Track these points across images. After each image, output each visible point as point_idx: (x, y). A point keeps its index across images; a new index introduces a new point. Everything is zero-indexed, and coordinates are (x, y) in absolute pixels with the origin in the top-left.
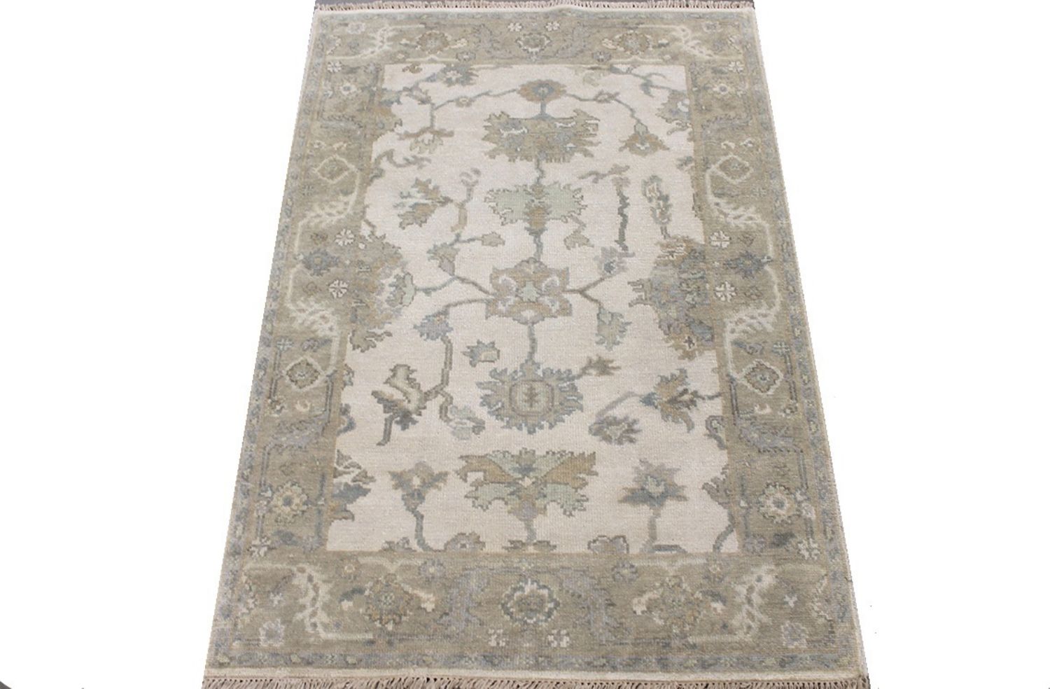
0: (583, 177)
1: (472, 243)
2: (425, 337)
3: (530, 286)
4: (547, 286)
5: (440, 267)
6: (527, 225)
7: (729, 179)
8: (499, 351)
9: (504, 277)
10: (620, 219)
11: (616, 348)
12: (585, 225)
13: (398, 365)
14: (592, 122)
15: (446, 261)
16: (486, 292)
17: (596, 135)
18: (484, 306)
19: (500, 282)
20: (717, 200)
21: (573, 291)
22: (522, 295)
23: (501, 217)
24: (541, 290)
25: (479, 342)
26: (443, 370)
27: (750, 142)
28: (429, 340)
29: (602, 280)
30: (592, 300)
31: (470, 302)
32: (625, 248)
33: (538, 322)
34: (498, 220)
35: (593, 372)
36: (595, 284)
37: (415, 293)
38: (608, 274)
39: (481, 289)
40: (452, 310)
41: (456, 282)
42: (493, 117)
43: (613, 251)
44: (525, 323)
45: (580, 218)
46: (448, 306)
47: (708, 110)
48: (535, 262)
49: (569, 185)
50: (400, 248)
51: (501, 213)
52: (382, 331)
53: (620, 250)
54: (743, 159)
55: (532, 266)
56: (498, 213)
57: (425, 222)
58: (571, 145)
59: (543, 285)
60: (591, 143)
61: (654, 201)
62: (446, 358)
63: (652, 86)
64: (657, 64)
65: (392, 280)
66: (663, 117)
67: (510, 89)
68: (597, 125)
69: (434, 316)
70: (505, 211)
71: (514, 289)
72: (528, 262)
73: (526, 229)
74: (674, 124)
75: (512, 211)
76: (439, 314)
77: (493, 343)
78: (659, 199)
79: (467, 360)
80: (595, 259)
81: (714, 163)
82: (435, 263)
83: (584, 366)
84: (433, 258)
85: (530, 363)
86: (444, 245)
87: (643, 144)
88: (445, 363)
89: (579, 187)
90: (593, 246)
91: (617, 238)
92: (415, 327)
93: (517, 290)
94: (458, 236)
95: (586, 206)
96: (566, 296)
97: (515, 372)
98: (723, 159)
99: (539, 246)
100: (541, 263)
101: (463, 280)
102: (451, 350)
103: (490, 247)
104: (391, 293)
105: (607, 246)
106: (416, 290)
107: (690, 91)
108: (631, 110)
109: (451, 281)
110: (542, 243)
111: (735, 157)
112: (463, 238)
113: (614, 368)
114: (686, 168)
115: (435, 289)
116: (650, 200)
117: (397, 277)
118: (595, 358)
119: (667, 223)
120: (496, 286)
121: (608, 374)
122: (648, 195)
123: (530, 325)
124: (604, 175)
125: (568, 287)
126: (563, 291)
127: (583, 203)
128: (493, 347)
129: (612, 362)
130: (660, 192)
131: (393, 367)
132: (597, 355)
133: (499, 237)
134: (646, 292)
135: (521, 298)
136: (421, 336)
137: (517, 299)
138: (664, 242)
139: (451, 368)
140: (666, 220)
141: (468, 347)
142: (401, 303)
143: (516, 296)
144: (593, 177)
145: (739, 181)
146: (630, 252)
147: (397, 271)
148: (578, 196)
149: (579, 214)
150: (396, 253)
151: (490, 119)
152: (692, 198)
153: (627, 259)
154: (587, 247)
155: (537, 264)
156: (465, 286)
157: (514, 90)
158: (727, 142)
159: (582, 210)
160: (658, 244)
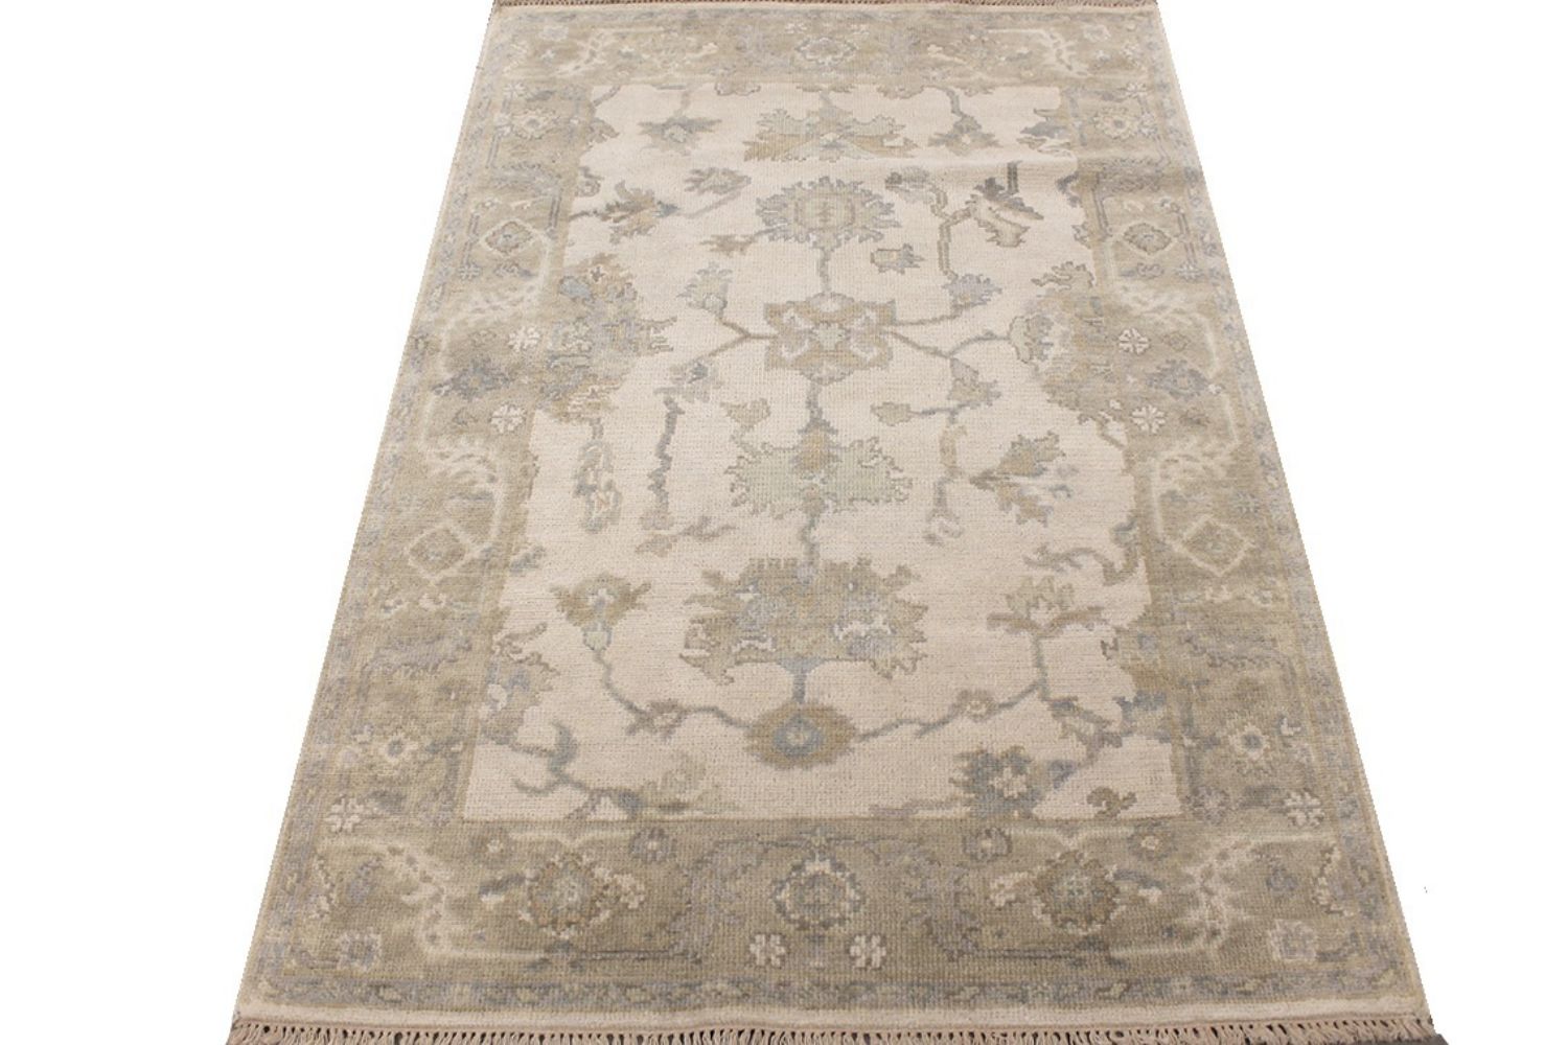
0: (727, 528)
1: (927, 407)
2: (982, 279)
3: (829, 345)
4: (802, 345)
5: (976, 372)
6: (833, 438)
7: (455, 528)
8: (873, 261)
9: (870, 357)
10: (669, 452)
11: (705, 266)
12: (733, 438)
13: (1015, 246)
14: (697, 653)
15: (967, 381)
16: (896, 335)
17: (693, 622)
18: (899, 318)
19: (875, 349)
20: (491, 488)
21: (759, 337)
22: (840, 331)
23: (880, 451)
24: (811, 340)
25: (903, 272)
26: (950, 241)
27: (387, 609)
28: (976, 274)
29: (713, 354)
30: (733, 326)
31: (921, 322)
32: (667, 402)
33: (815, 296)
34: (885, 446)
35: (739, 239)
36: (725, 348)
37: (1009, 334)
38: (702, 363)
39: (905, 340)
40: (947, 310)
41: (946, 350)
42: (908, 664)
43: (689, 399)
44: (833, 295)
45: (740, 451)
46: (953, 317)
47: (446, 689)
48: (820, 380)
49: (755, 512)
50: (1049, 401)
51: (881, 459)
52: (1047, 286)
53: (679, 400)
54: (414, 570)
55: (824, 372)
56: (885, 458)
57: (1013, 444)
58: (746, 597)
59: (806, 346)
60: (702, 599)
61: (602, 485)
62: (947, 255)
63: (551, 754)
64: (525, 824)
65: (1052, 352)
66: (546, 665)
67: (874, 741)
68: (687, 646)
69: (974, 305)
70: (873, 462)
71: (852, 340)
72: (832, 380)
73: (835, 432)
74: (528, 648)
75: (860, 462)
76: (967, 306)
77: (880, 271)
78: (593, 488)
79: (916, 252)
80: (720, 384)
81: (473, 562)
82: (985, 377)
83: (752, 245)
84: (990, 385)
85: (828, 248)
86: (974, 405)
87: (601, 602)
88: (947, 248)
89: (737, 509)
90: (722, 404)
91: (680, 418)
92: (1000, 291)
93: (848, 339)
94: (952, 421)
95: (726, 472)
96: (774, 332)
97: (847, 239)
98: (452, 572)
99: (811, 404)
100: (810, 377)
101: (936, 352)
102: (941, 264)
103: (896, 402)
104: (1047, 334)
105: (698, 404)
106: (1007, 338)
107: (470, 745)
108: (608, 686)
109: (953, 353)
110: (808, 407)
111: (427, 576)
112: (942, 418)
113: (711, 243)
114: (530, 550)
115: (978, 339)
116: (610, 486)
117: (1043, 357)
118: (735, 253)
119: (590, 445)
120: (882, 344)
121: (719, 237)
122: (612, 495)
123: (828, 293)
124: (687, 533)
125: (767, 343)
126: (775, 337)
127: (732, 478)
128: (881, 267)
129: (712, 250)
130: (590, 502)
131: (1021, 244)
132: (732, 257)
133: (880, 420)
134: (648, 338)
135: (841, 327)
136: (988, 280)
137: (848, 327)
138: (602, 413)
139: (939, 243)
140: (592, 449)
141: (916, 266)
142: (1027, 320)
143: (849, 331)
144: (709, 529)
145: (439, 526)
146: (662, 396)
147: (1044, 366)
148: (739, 491)
149: (741, 458)
150: (1054, 393)
151: (914, 660)
152: (535, 490)
153: (669, 384)
154: (733, 401)
155: (817, 375)
156: (932, 344)
157: (866, 736)
158: (433, 608)
159: (735, 464)
160: (610, 409)
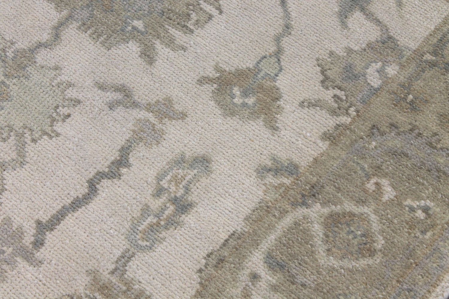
0: (102, 87)
7: (321, 250)
10: (84, 190)
12: (22, 164)
14: (208, 8)
17: (192, 31)
20: (262, 271)
27: (426, 210)
32: (38, 243)
43: (20, 233)
45: (30, 148)
47: (413, 107)
49: (70, 85)
53: (28, 240)
54: (382, 231)
58: (139, 24)
60: (170, 43)
61: (164, 198)
63: (363, 9)
66: (323, 72)
68: (210, 17)
74: (328, 95)
78: (175, 200)
81: (323, 204)
87: (245, 94)
89: (80, 97)
91: (45, 218)
95: (58, 135)
98: (349, 206)
105: (17, 221)
107: (419, 53)
108: (288, 27)
111: (373, 217)
114: (270, 179)
116: (159, 192)
119: (142, 249)
122: (164, 183)
124: (135, 105)
127: (59, 127)
130: (187, 189)
138: (105, 276)
140: (145, 243)
144: (118, 96)
145: (333, 262)
146: (38, 255)
148: (64, 111)
149: (34, 141)
152: (224, 236)
153: (21, 263)
158: (385, 182)
159: (45, 137)
160: (94, 274)
